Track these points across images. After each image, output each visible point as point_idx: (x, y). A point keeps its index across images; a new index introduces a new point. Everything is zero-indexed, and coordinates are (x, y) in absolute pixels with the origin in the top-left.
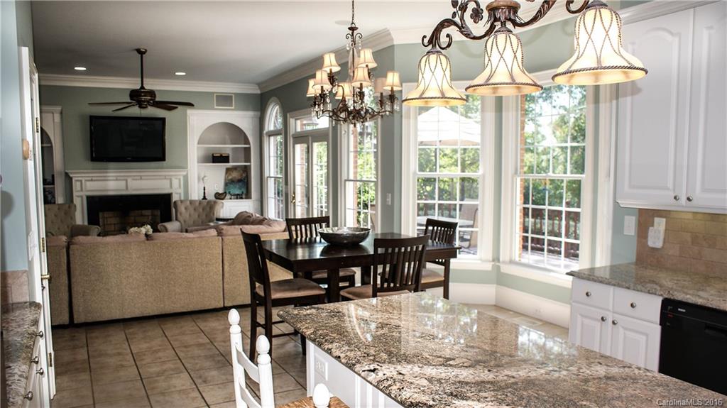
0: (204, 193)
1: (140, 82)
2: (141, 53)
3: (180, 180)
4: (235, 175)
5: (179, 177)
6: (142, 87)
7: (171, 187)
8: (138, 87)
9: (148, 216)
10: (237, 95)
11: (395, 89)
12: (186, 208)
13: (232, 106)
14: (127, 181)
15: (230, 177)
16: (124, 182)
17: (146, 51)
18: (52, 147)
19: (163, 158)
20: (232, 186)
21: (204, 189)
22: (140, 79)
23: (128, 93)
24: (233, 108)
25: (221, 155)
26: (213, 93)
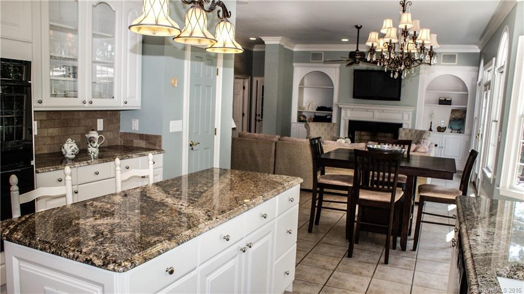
0: (431, 126)
1: (356, 47)
2: (358, 28)
3: (409, 114)
4: (458, 115)
5: (409, 112)
6: (357, 50)
7: (403, 119)
8: (355, 50)
9: (389, 137)
10: (459, 54)
11: (425, 42)
12: (405, 134)
13: (455, 62)
14: (374, 112)
15: (453, 117)
16: (372, 113)
17: (361, 26)
18: (333, 88)
19: (398, 99)
20: (453, 123)
21: (431, 123)
22: (356, 45)
23: (348, 54)
24: (456, 64)
25: (445, 100)
26: (441, 53)
